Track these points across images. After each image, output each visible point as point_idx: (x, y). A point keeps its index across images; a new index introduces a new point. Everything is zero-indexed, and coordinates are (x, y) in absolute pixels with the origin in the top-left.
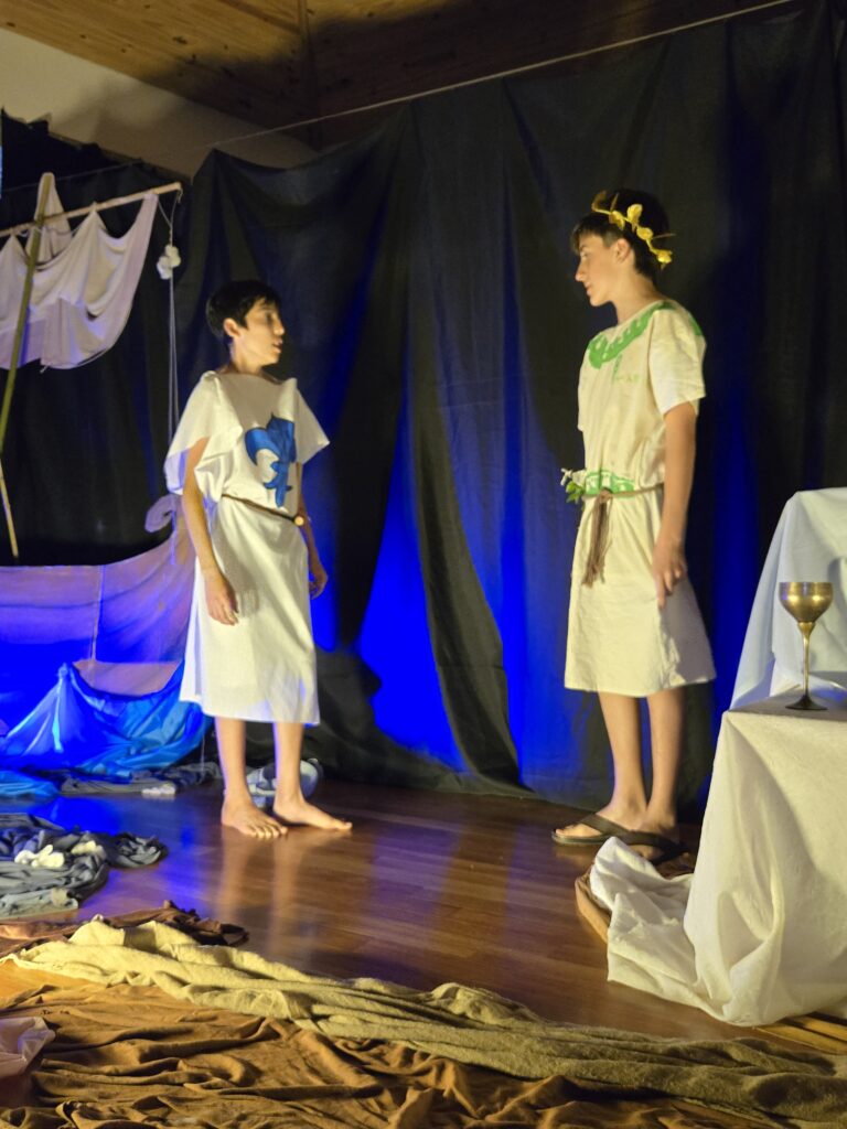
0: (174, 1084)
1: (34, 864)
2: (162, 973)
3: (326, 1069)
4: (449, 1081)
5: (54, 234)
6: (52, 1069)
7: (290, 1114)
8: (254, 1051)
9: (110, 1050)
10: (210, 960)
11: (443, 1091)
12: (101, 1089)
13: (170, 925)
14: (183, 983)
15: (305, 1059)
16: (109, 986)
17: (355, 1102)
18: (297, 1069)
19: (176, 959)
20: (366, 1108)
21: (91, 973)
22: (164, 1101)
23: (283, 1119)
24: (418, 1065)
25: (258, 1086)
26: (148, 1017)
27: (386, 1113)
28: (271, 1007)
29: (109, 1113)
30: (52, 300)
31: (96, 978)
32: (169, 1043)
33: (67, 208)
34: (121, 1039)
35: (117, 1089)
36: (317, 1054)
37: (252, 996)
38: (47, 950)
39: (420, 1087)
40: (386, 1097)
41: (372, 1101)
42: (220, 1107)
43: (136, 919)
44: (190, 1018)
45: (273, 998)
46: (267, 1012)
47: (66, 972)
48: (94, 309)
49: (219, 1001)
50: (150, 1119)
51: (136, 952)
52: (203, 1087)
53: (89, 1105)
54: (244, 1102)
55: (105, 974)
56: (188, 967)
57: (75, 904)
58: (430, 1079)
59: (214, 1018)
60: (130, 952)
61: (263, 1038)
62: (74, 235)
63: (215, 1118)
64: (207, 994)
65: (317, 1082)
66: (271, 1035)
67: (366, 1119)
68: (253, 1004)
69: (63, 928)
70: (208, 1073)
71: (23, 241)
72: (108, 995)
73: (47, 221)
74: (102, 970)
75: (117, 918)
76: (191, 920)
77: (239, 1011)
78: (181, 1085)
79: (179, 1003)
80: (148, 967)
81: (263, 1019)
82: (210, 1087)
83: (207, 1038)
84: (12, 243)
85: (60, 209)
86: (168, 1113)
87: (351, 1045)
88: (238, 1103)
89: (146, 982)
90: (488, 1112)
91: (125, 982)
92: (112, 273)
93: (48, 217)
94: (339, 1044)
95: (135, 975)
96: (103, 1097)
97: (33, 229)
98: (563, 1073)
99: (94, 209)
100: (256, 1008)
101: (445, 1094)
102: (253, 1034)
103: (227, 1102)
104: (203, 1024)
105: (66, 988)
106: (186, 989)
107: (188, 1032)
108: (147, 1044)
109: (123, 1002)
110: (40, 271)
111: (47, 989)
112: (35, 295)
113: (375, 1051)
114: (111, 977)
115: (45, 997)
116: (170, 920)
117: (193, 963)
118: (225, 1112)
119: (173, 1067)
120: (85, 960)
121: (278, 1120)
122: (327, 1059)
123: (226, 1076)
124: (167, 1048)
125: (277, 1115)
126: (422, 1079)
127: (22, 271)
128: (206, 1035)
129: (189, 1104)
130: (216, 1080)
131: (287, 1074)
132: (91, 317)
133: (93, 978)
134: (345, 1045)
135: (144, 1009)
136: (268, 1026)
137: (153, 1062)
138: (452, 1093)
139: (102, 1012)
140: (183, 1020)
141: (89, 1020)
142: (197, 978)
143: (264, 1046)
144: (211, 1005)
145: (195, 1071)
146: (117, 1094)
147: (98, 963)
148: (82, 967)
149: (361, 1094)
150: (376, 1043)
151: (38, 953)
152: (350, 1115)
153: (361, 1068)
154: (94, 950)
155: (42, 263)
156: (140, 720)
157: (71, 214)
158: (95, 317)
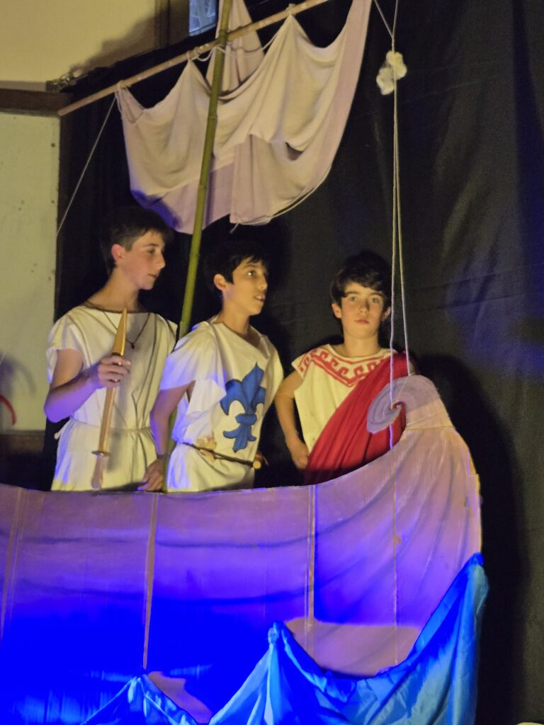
5: (240, 52)
30: (241, 137)
33: (256, 17)
48: (296, 143)
62: (265, 51)
71: (202, 67)
73: (230, 38)
84: (190, 71)
85: (247, 19)
92: (318, 94)
93: (232, 32)
97: (214, 49)
99: (292, 10)
110: (226, 101)
112: (220, 133)
127: (203, 104)
132: (294, 153)
155: (227, 93)
156: (377, 705)
157: (262, 24)
158: (300, 153)
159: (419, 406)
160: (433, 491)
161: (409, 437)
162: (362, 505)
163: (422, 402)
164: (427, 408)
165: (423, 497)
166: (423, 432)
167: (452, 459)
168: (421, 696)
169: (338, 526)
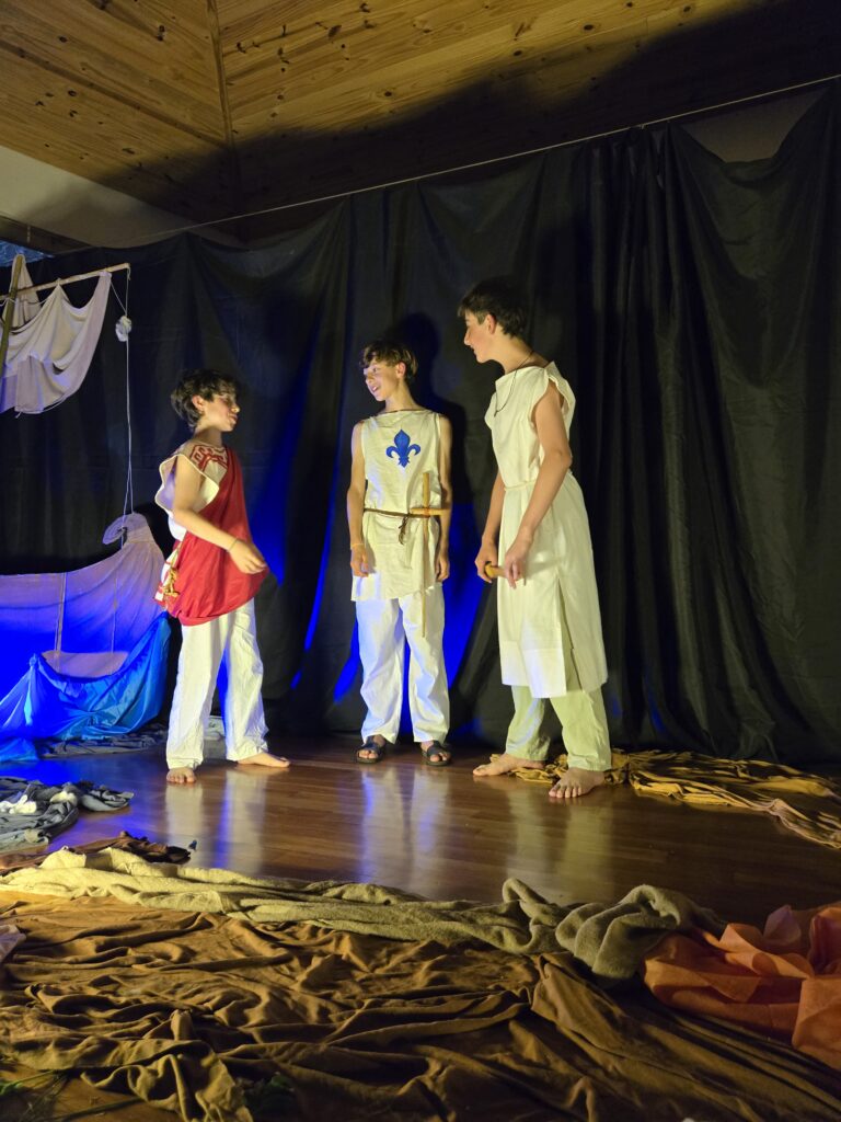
0: (123, 966)
1: (12, 812)
2: (116, 885)
3: (248, 946)
4: (345, 948)
5: (25, 303)
6: (23, 961)
7: (216, 981)
8: (191, 937)
9: (72, 945)
10: (157, 873)
11: (341, 956)
12: (64, 974)
13: (125, 850)
14: (134, 891)
15: (231, 941)
16: (73, 899)
17: (270, 969)
18: (225, 948)
19: (130, 874)
20: (278, 972)
21: (58, 890)
22: (115, 978)
23: (212, 985)
24: (321, 937)
25: (193, 962)
26: (103, 919)
27: (294, 974)
28: (206, 904)
29: (69, 990)
30: (24, 357)
31: (62, 893)
32: (121, 937)
33: (36, 284)
34: (82, 936)
35: (77, 973)
36: (242, 936)
37: (191, 897)
38: (20, 875)
39: (322, 954)
40: (295, 963)
41: (284, 967)
42: (161, 980)
43: (96, 847)
44: (139, 917)
45: (209, 897)
46: (203, 908)
47: (36, 891)
48: (59, 364)
49: (164, 903)
50: (103, 993)
51: (96, 871)
52: (148, 967)
53: (53, 986)
54: (181, 975)
55: (69, 890)
56: (139, 879)
57: (47, 840)
58: (331, 947)
59: (159, 916)
60: (89, 872)
61: (200, 928)
62: (42, 305)
63: (156, 988)
64: (154, 898)
65: (240, 956)
66: (206, 925)
67: (278, 979)
68: (192, 903)
69: (35, 858)
70: (152, 956)
72: (72, 906)
73: (19, 293)
74: (67, 888)
75: (81, 847)
76: (142, 845)
77: (181, 909)
78: (130, 966)
79: (131, 907)
80: (105, 882)
81: (199, 914)
82: (153, 966)
83: (154, 930)
85: (30, 284)
86: (118, 987)
87: (269, 927)
88: (176, 976)
89: (103, 894)
90: (377, 967)
91: (86, 895)
92: (75, 336)
93: (21, 290)
94: (259, 928)
95: (94, 889)
96: (64, 979)
97: (8, 300)
99: (59, 283)
100: (193, 906)
101: (343, 958)
102: (190, 925)
103: (167, 976)
104: (150, 921)
105: (36, 903)
106: (137, 895)
107: (137, 928)
108: (102, 939)
109: (84, 909)
110: (14, 334)
111: (20, 904)
113: (287, 930)
114: (74, 892)
115: (18, 910)
116: (125, 845)
117: (143, 876)
118: (165, 983)
119: (124, 953)
120: (51, 879)
121: (207, 985)
122: (250, 939)
123: (167, 957)
124: (119, 940)
125: (207, 982)
126: (324, 948)
128: (152, 928)
129: (136, 979)
130: (159, 961)
131: (217, 953)
132: (58, 371)
133: (59, 894)
134: (265, 928)
135: (102, 915)
136: (203, 919)
137: (106, 952)
138: (348, 957)
139: (66, 918)
140: (133, 919)
141: (55, 925)
142: (146, 887)
143: (199, 934)
144: (157, 906)
145: (142, 955)
146: (77, 977)
147: (64, 882)
148: (50, 886)
149: (275, 962)
150: (289, 924)
151: (13, 878)
152: (266, 978)
153: (276, 943)
154: (60, 872)
155: (17, 328)
156: (97, 698)
157: (40, 288)
158: (60, 371)
159: (135, 529)
160: (140, 577)
161: (128, 547)
162: (96, 584)
163: (138, 526)
164: (140, 530)
165: (135, 579)
166: (136, 544)
167: (153, 559)
168: (126, 693)
169: (79, 596)
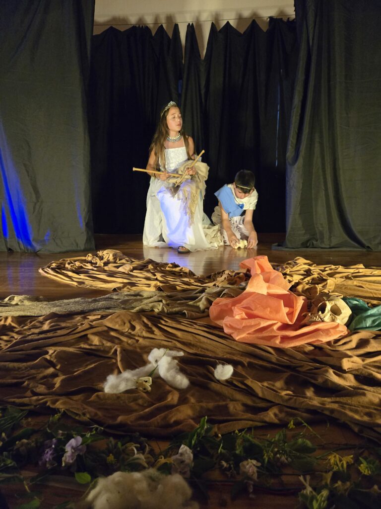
11: (7, 324)
58: (2, 322)
90: (24, 326)
98: (54, 311)
138: (10, 324)
